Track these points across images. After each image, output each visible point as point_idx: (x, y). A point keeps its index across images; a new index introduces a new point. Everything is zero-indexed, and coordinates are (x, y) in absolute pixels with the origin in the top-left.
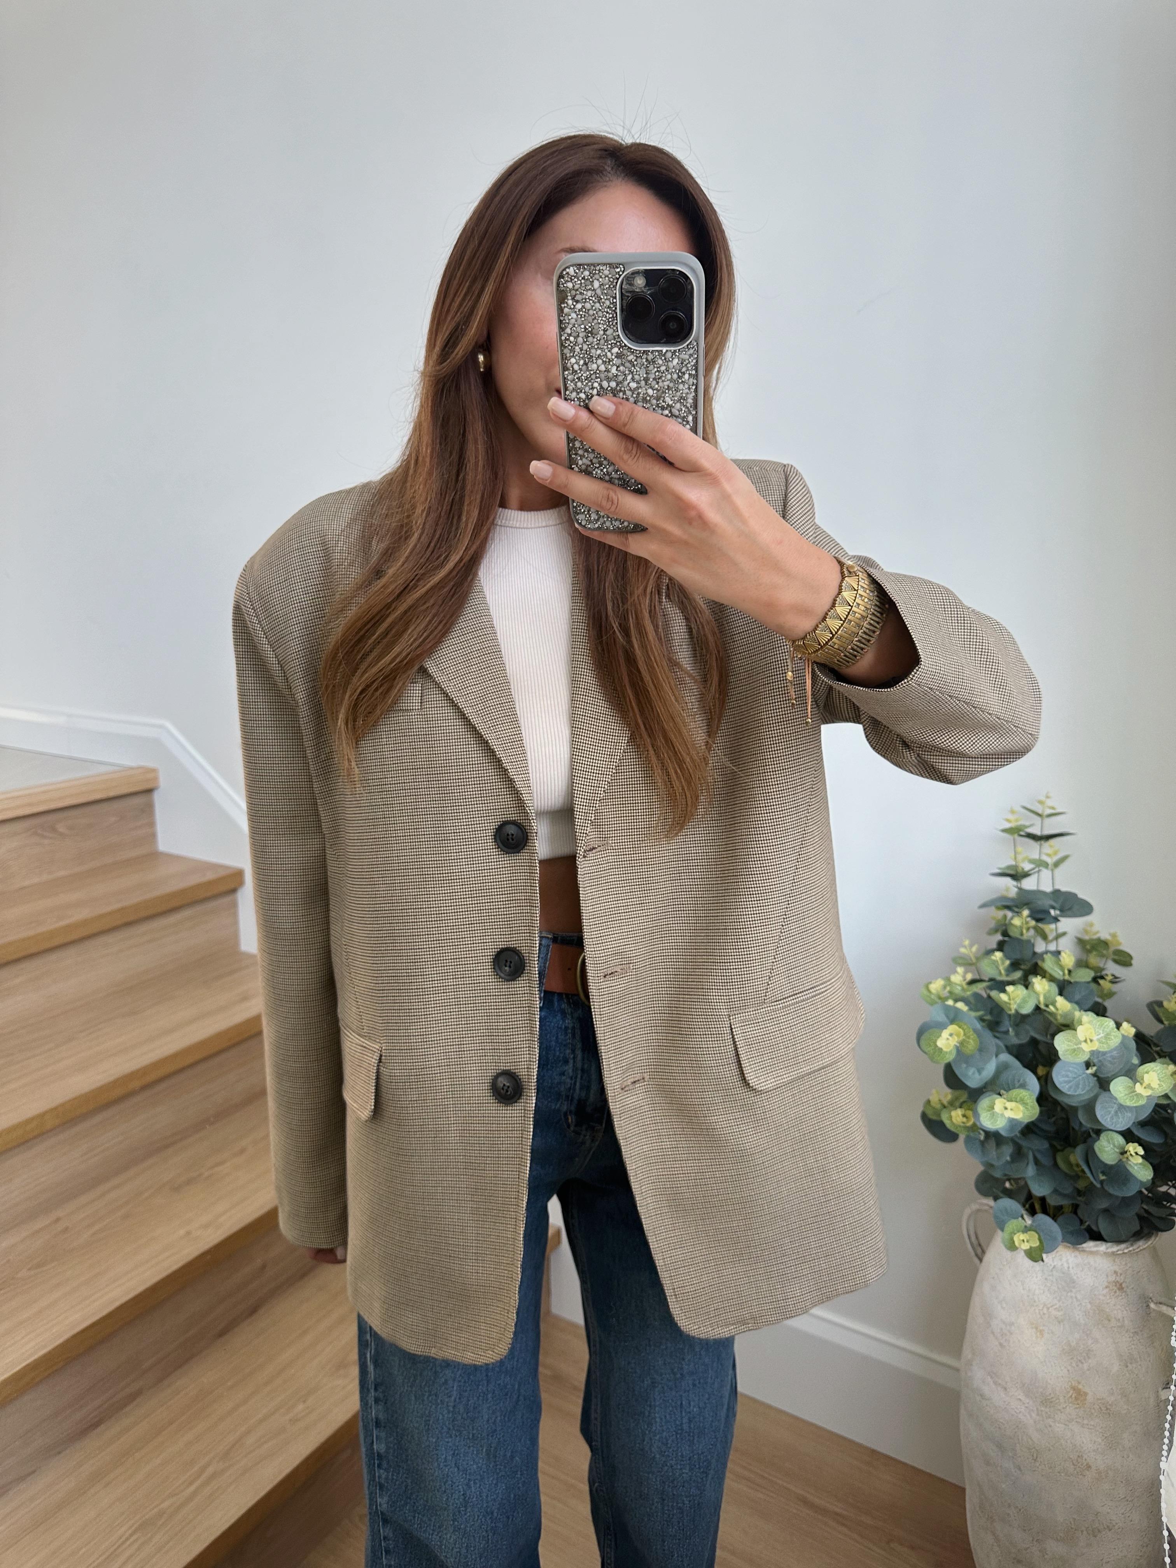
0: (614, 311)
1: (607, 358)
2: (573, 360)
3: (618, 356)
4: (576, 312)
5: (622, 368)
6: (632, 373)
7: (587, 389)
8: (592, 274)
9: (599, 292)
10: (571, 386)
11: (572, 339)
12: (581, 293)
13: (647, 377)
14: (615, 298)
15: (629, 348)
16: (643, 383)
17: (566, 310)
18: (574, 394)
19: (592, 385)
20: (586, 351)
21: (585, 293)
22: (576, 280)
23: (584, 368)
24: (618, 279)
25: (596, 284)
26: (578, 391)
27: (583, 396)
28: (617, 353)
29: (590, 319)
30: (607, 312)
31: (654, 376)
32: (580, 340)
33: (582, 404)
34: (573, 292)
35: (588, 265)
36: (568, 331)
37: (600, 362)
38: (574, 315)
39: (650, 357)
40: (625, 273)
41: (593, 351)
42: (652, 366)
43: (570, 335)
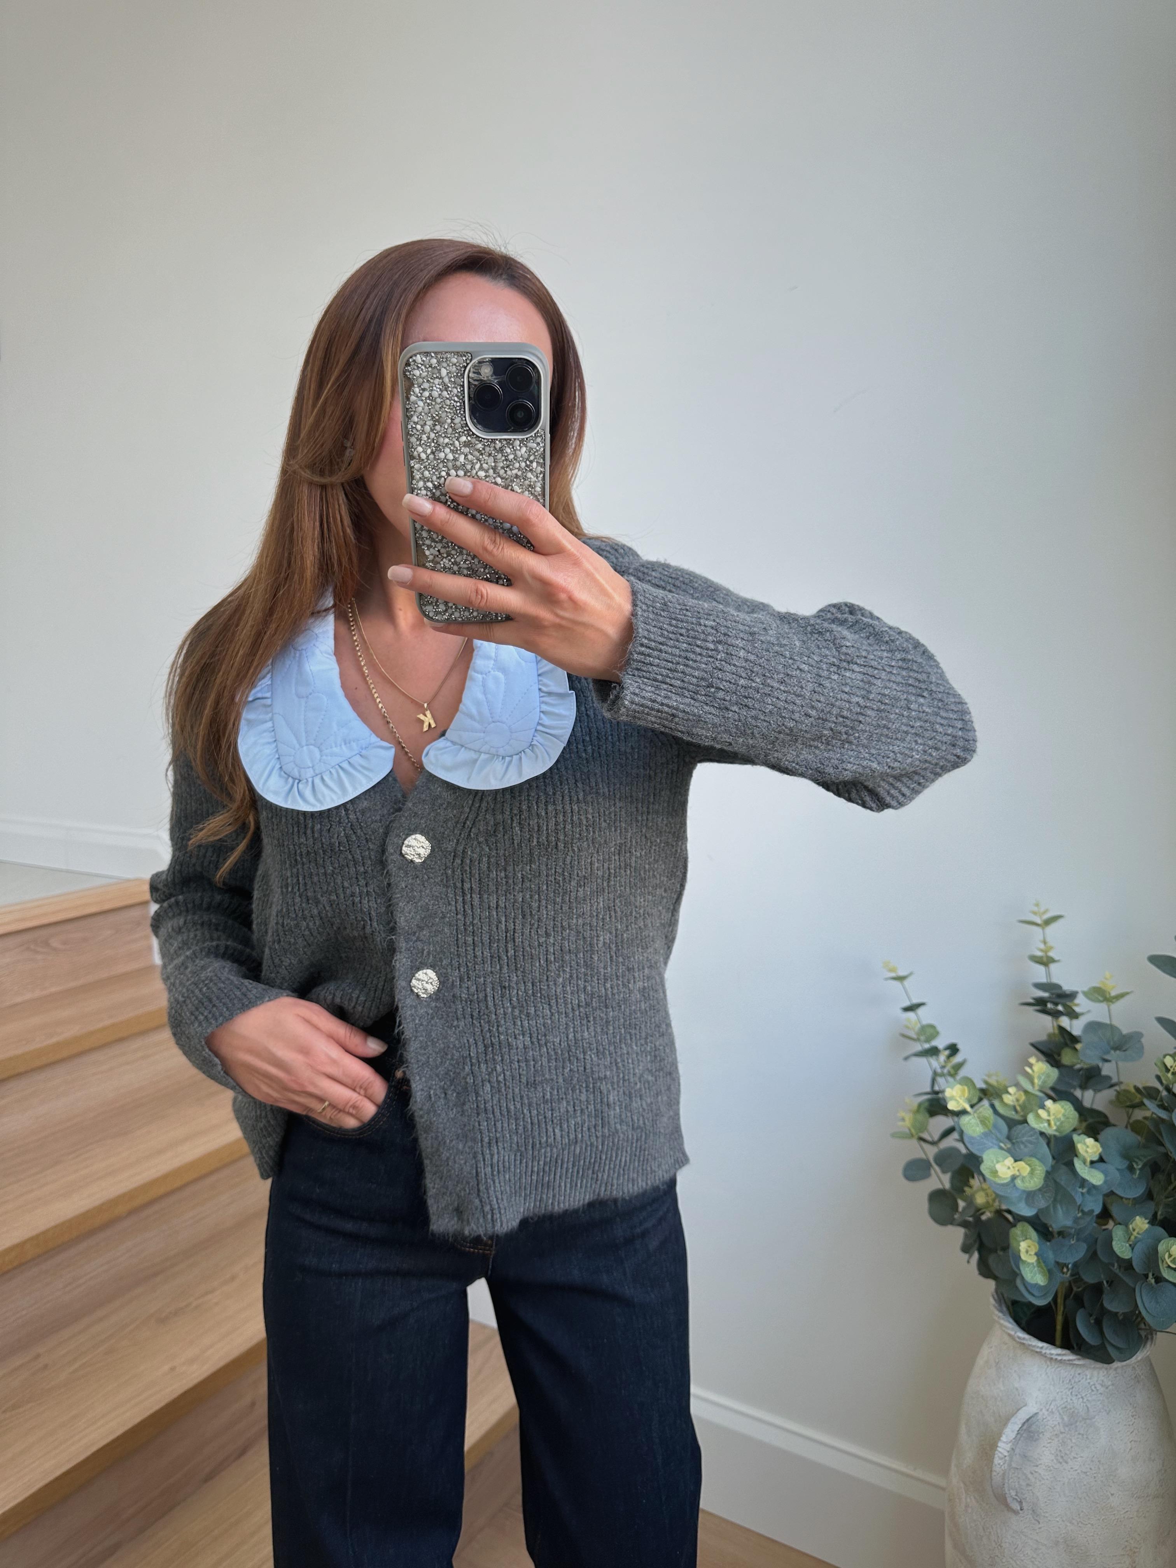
0: (462, 399)
1: (455, 447)
2: (420, 449)
3: (467, 444)
4: (422, 400)
5: (470, 457)
6: (480, 461)
7: (434, 478)
8: (439, 362)
9: (446, 380)
10: (417, 475)
11: (419, 427)
12: (428, 381)
13: (495, 466)
14: (463, 386)
15: (477, 436)
16: (491, 471)
17: (413, 398)
18: (421, 484)
19: (439, 474)
20: (433, 439)
21: (432, 381)
22: (423, 367)
23: (431, 457)
24: (465, 367)
25: (444, 372)
26: (425, 480)
27: (430, 485)
28: (465, 442)
29: (438, 406)
30: (455, 401)
31: (502, 465)
32: (427, 428)
33: (429, 493)
34: (421, 380)
35: (435, 353)
36: (415, 419)
37: (447, 450)
38: (421, 403)
39: (498, 445)
40: (473, 362)
41: (441, 440)
42: (500, 455)
43: (416, 423)
